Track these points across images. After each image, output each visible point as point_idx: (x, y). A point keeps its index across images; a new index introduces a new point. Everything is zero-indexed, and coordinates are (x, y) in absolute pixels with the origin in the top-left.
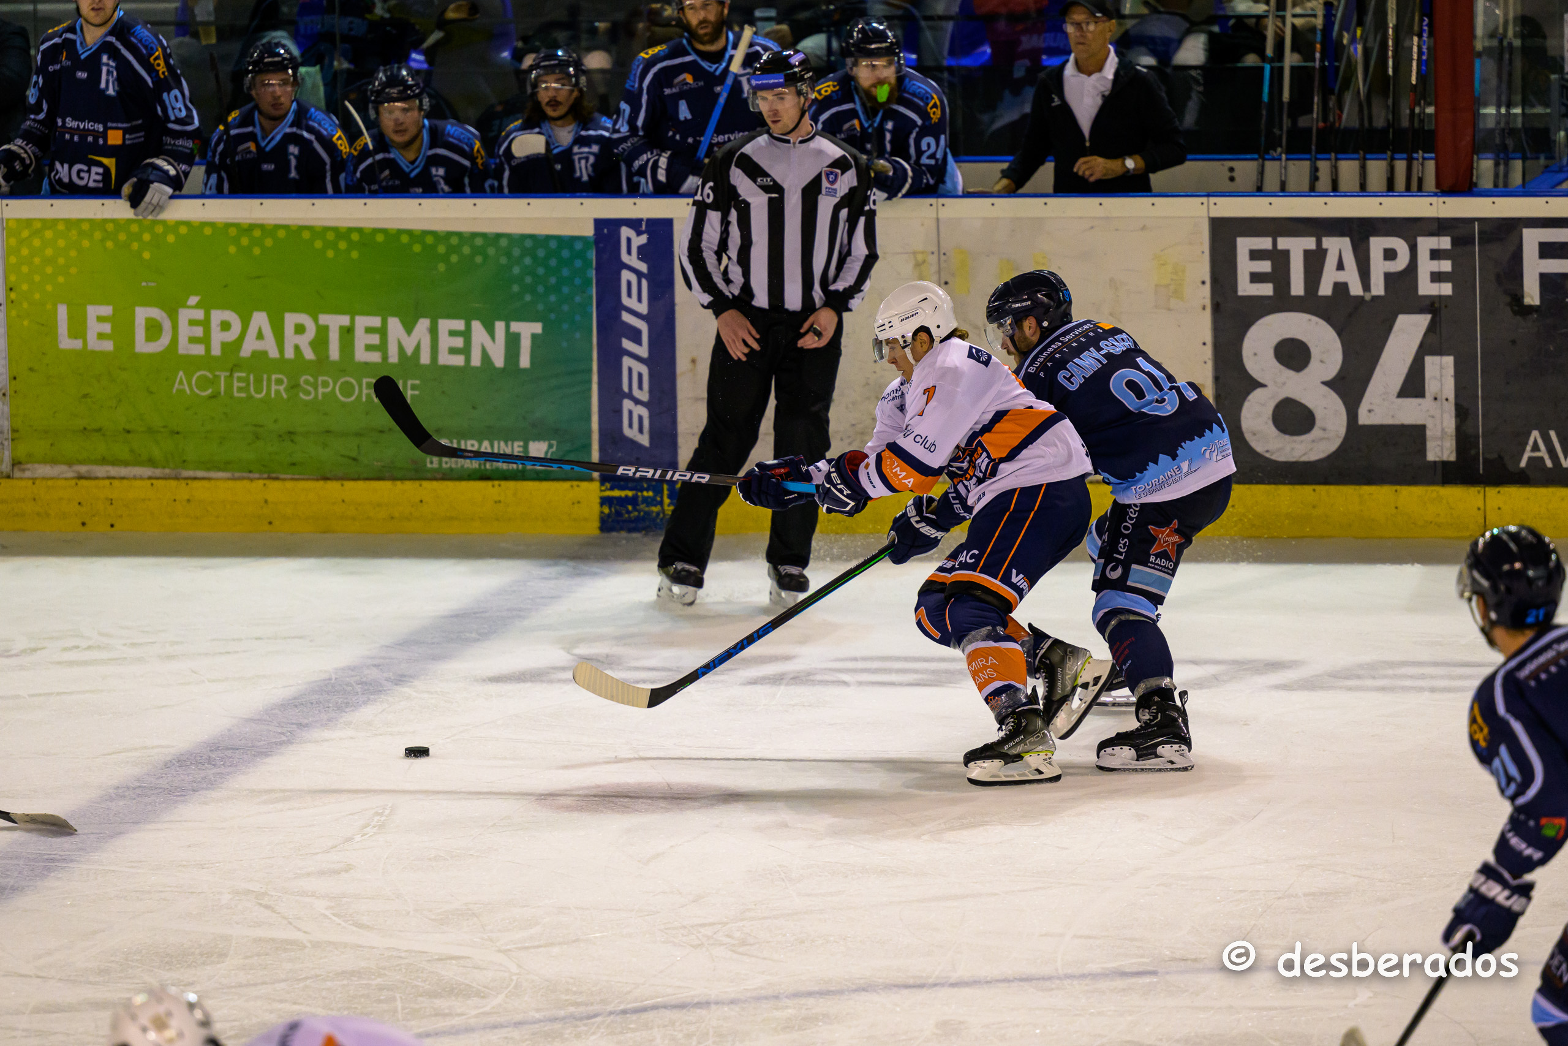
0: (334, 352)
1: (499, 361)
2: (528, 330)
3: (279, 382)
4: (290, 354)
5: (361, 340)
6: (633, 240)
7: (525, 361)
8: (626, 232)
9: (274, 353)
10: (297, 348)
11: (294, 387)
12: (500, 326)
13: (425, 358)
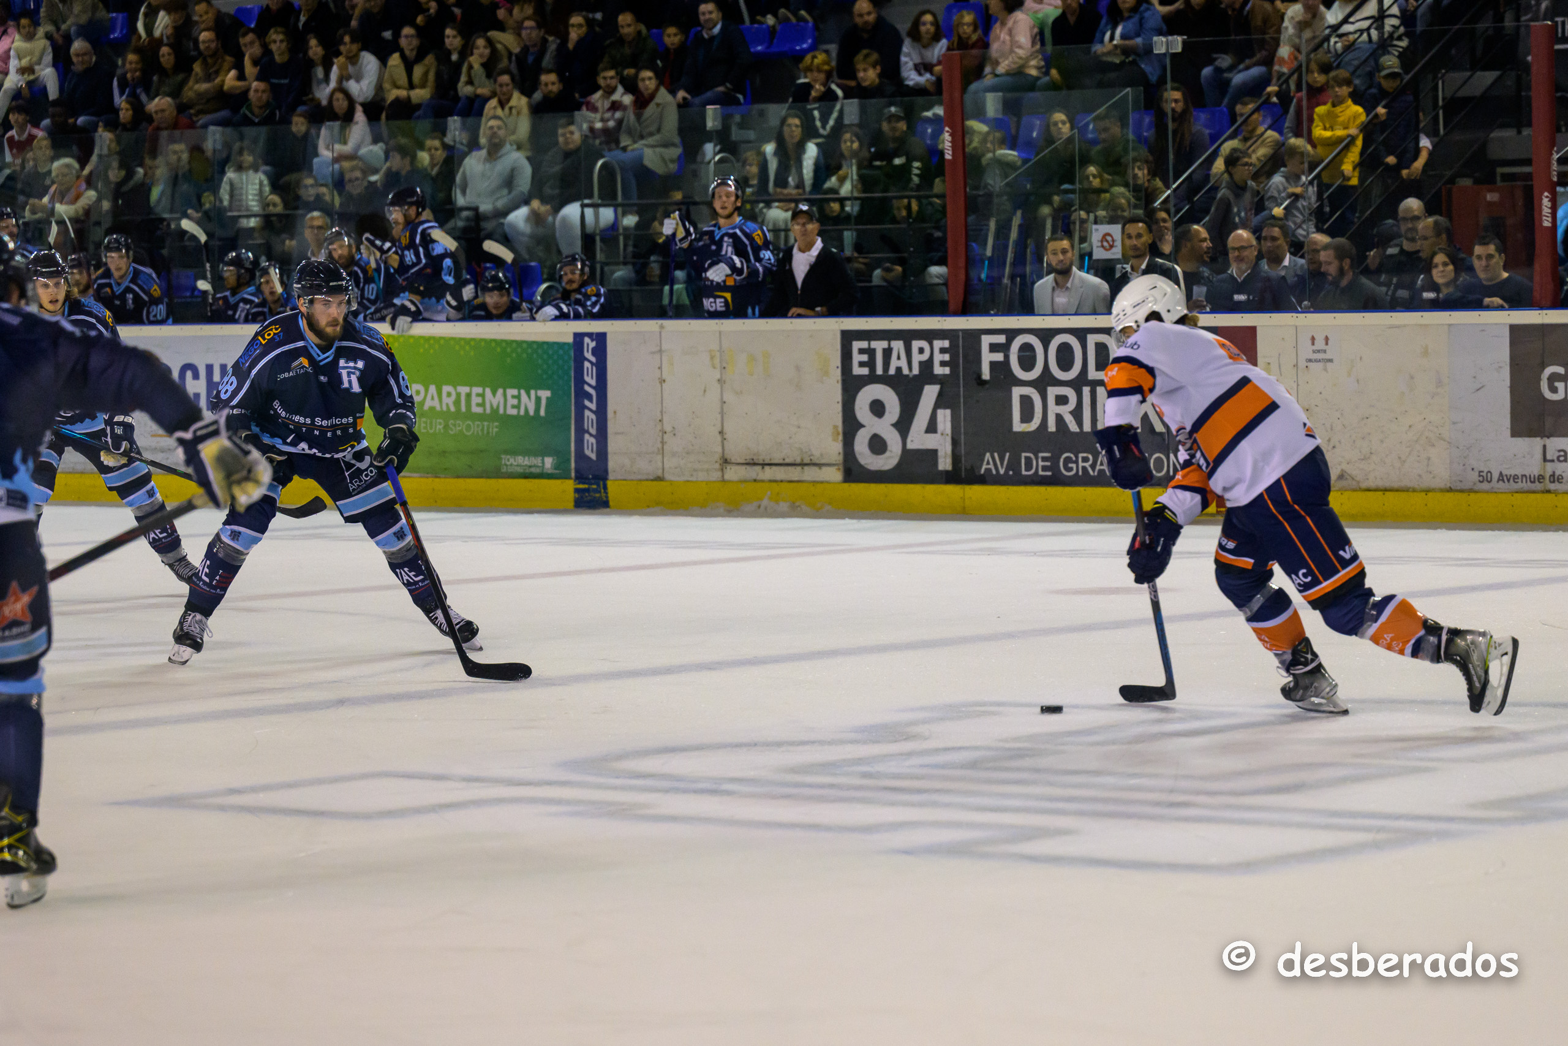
0: (463, 409)
1: (532, 413)
2: (545, 394)
3: (440, 424)
4: (445, 408)
5: (475, 400)
6: (589, 344)
7: (542, 413)
8: (587, 340)
9: (438, 408)
10: (447, 405)
11: (446, 427)
12: (533, 392)
13: (501, 411)
